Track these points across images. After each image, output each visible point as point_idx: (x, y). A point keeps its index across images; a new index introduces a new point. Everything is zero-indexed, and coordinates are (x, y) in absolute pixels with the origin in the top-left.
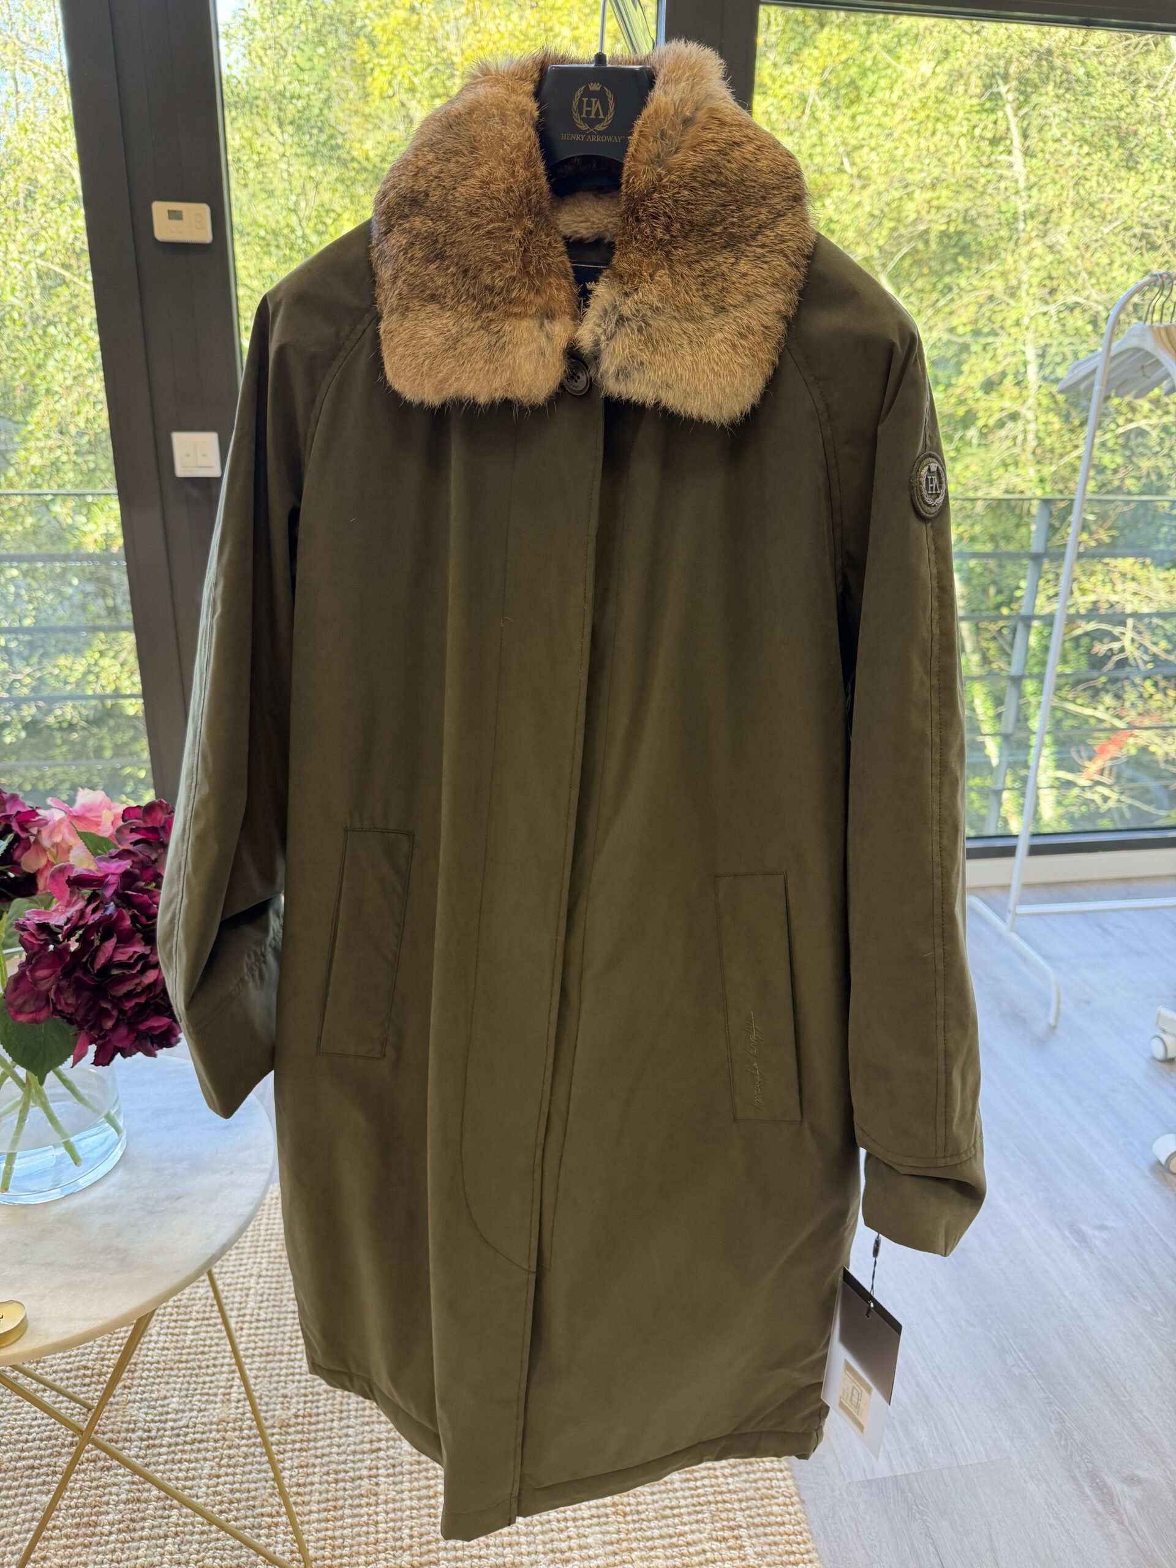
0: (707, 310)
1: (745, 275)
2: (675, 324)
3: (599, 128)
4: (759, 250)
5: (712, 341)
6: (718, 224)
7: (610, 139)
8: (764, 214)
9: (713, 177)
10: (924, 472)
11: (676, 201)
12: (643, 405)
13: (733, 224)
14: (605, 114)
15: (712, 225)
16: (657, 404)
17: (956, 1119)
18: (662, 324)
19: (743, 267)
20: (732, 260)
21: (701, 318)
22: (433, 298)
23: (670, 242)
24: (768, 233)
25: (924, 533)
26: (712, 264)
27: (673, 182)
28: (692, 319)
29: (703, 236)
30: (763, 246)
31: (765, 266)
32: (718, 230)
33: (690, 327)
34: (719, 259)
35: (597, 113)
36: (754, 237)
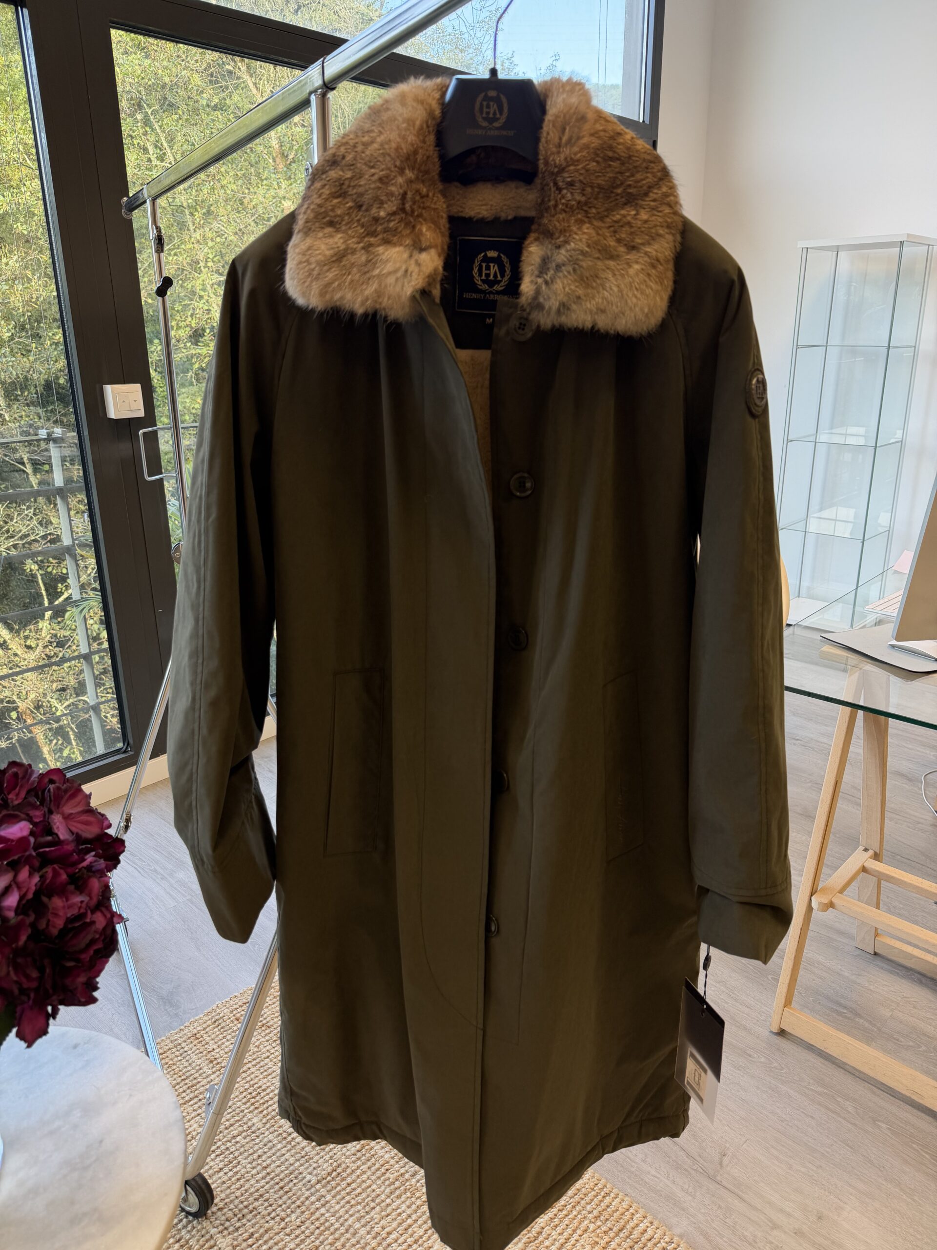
0: (622, 249)
1: (646, 222)
2: (599, 263)
3: (496, 124)
4: (652, 204)
5: (631, 271)
6: (618, 186)
7: (504, 133)
8: (650, 179)
9: (610, 154)
10: (754, 381)
11: (587, 171)
13: (630, 186)
14: (501, 114)
15: (614, 188)
16: (593, 327)
18: (590, 263)
20: (633, 213)
21: (618, 256)
23: (586, 203)
24: (655, 191)
25: (754, 427)
26: (618, 217)
28: (612, 257)
29: (609, 197)
30: (654, 200)
31: (660, 214)
32: (619, 191)
33: (611, 263)
35: (495, 114)
36: (646, 194)
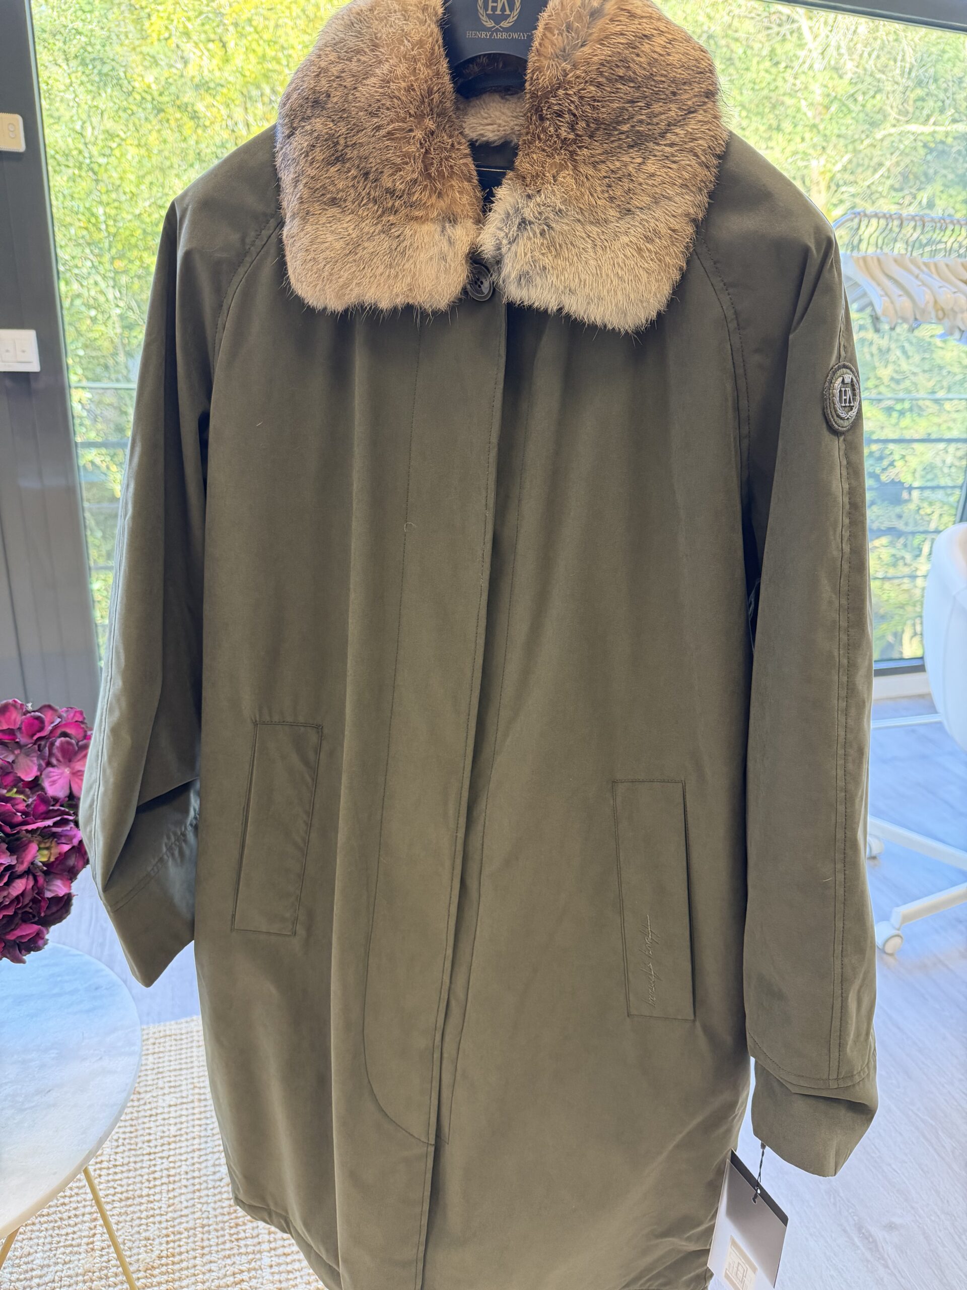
0: (612, 213)
1: (652, 175)
2: (579, 227)
3: (505, 24)
4: (668, 149)
5: (617, 245)
6: (624, 122)
7: (516, 36)
8: (674, 111)
9: (621, 72)
10: (838, 384)
11: (581, 98)
12: (546, 311)
13: (641, 121)
14: (511, 10)
16: (560, 310)
17: (850, 1042)
18: (566, 228)
19: (650, 167)
20: (639, 160)
21: (606, 221)
22: (334, 202)
23: (574, 141)
24: (678, 130)
25: (836, 447)
26: (618, 164)
27: (578, 77)
28: (597, 223)
29: (610, 135)
30: (671, 145)
31: (674, 166)
32: (625, 128)
33: (594, 230)
34: (626, 158)
35: (503, 9)
36: (663, 135)
